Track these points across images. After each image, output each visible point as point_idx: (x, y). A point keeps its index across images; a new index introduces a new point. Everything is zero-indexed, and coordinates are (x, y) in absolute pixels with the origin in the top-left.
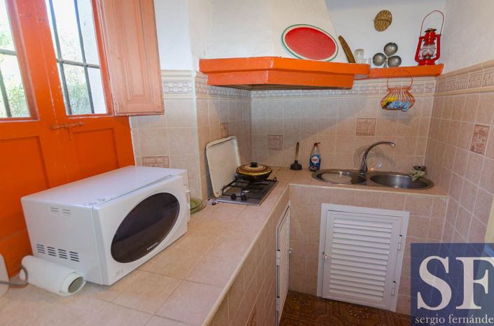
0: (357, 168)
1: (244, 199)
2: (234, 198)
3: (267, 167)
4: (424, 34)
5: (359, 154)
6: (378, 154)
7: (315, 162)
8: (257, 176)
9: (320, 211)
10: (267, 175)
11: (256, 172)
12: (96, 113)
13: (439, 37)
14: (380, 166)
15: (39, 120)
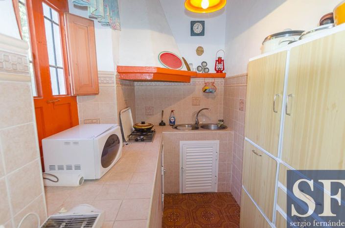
0: (193, 123)
1: (142, 140)
2: (137, 140)
3: (150, 124)
4: (217, 59)
5: (194, 115)
6: (203, 115)
7: (172, 121)
8: (146, 129)
9: (179, 145)
10: (151, 128)
11: (145, 126)
12: (61, 94)
13: (223, 61)
14: (204, 120)
15: (42, 98)
